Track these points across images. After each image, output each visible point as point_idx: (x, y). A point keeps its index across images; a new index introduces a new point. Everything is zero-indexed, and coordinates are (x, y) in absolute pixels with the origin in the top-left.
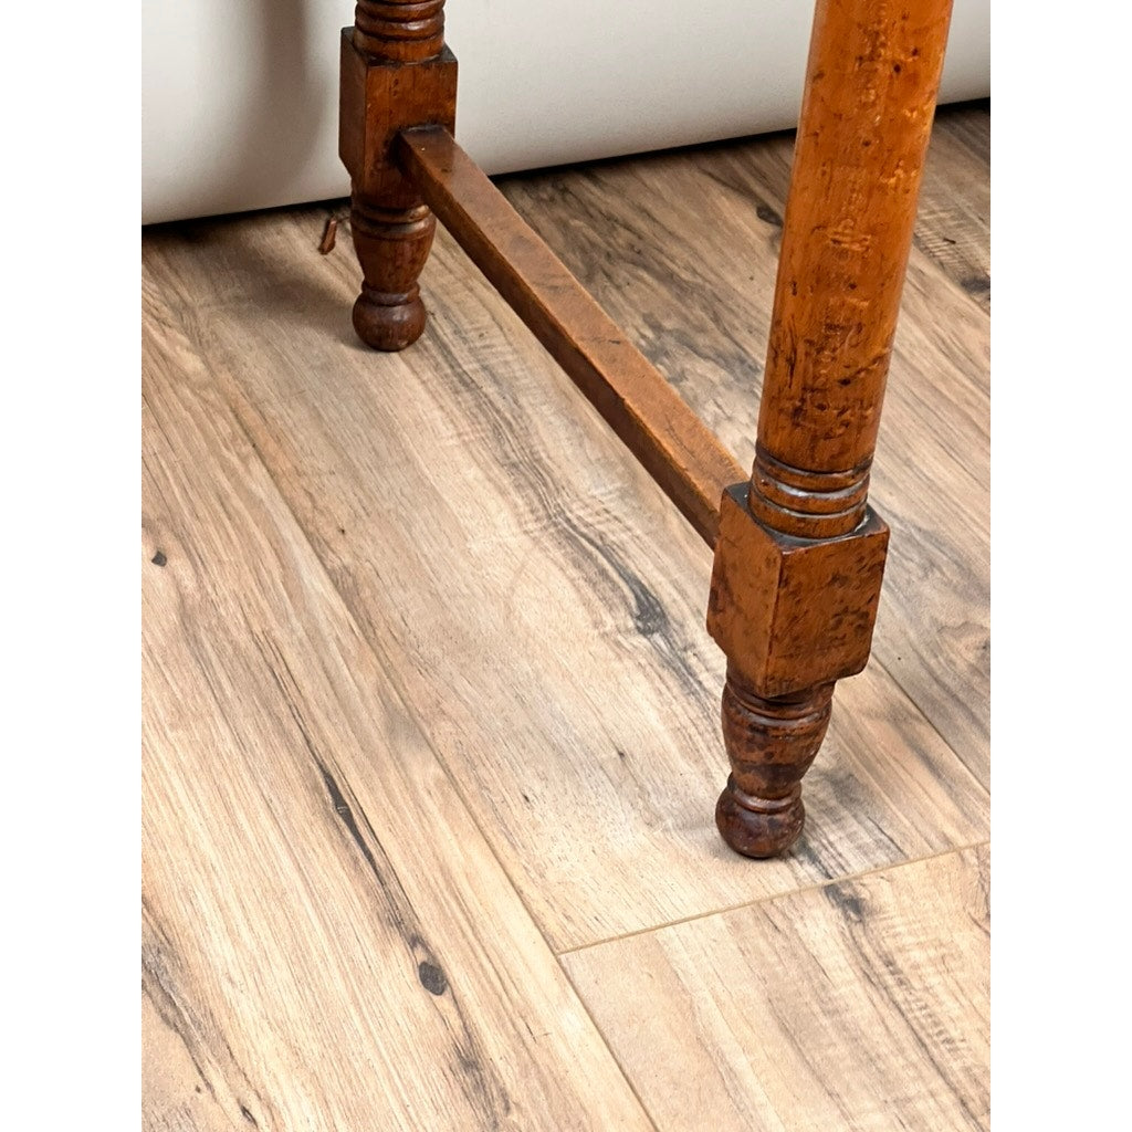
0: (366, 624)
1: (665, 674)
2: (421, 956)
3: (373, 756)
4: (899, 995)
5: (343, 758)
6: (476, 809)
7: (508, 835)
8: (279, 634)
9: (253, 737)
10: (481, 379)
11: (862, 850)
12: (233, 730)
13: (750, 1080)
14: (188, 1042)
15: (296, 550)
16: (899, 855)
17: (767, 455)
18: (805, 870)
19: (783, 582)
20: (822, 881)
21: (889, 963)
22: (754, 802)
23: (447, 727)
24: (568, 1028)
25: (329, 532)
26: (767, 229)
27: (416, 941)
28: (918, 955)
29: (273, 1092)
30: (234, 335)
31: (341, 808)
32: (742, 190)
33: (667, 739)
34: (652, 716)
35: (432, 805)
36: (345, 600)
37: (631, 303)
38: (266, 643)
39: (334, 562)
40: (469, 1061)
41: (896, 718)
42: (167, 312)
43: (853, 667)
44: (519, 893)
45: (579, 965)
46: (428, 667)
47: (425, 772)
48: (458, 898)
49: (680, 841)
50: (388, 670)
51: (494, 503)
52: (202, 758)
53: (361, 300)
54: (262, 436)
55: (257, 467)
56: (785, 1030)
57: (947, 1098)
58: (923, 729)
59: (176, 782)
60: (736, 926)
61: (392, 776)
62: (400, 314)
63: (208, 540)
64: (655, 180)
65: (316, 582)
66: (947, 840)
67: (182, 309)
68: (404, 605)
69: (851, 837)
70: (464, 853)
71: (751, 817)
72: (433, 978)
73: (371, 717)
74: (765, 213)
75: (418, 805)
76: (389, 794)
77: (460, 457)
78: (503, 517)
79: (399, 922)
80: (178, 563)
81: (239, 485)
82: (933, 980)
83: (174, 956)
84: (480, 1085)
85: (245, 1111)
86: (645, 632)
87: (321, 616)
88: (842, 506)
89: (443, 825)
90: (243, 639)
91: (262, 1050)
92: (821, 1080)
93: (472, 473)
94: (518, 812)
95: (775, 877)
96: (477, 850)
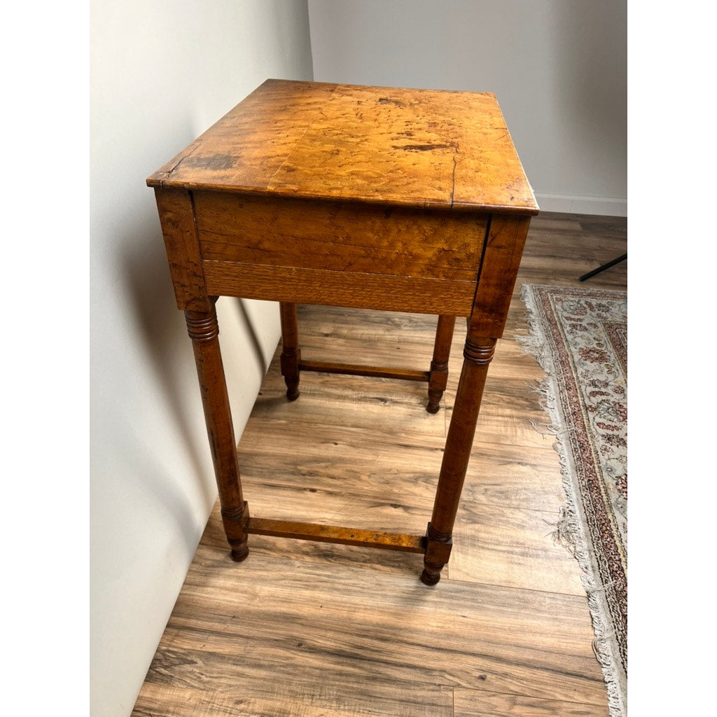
0: (366, 428)
6: (413, 433)
7: (420, 432)
8: (363, 438)
10: (313, 392)
15: (343, 428)
23: (395, 429)
25: (342, 423)
27: (437, 449)
31: (406, 446)
33: (409, 410)
35: (410, 437)
36: (359, 428)
38: (364, 440)
39: (350, 425)
46: (381, 425)
47: (403, 435)
49: (430, 417)
50: (379, 430)
51: (346, 404)
52: (387, 456)
54: (310, 421)
55: (318, 425)
61: (402, 439)
62: (296, 392)
65: (353, 429)
68: (363, 422)
71: (435, 408)
73: (387, 435)
77: (333, 403)
78: (350, 404)
79: (432, 450)
81: (321, 428)
86: (386, 402)
87: (363, 432)
89: (415, 438)
90: (362, 442)
93: (337, 403)
94: (416, 429)
95: (441, 412)
96: (422, 437)
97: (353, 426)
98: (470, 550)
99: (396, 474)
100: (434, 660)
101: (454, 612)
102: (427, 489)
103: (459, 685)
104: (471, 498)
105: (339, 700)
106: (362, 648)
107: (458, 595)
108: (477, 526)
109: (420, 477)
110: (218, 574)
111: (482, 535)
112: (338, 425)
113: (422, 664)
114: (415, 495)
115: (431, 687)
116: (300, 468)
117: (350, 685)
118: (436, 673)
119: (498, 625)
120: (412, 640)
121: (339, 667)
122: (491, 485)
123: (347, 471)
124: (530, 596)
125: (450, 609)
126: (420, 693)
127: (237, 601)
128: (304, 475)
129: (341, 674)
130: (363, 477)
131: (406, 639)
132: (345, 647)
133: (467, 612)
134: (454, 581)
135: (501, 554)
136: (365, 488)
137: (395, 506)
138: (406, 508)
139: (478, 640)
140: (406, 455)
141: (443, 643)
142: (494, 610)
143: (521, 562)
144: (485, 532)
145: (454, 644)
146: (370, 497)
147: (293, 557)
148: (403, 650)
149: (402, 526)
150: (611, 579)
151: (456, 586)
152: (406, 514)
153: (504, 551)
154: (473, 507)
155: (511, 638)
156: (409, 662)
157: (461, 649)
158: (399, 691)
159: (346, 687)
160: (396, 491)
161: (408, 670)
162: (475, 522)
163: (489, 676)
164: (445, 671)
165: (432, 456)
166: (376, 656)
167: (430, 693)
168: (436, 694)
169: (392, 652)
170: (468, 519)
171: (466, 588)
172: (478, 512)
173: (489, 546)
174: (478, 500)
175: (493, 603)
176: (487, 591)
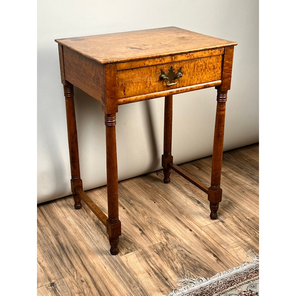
0: (175, 206)
3: (180, 216)
4: (228, 227)
5: (177, 216)
6: (190, 218)
7: (193, 220)
9: (169, 215)
10: (177, 185)
11: (222, 218)
12: (167, 215)
13: (218, 234)
14: (174, 236)
16: (226, 218)
17: (212, 184)
18: (218, 220)
19: (215, 194)
20: (220, 221)
21: (227, 226)
22: (213, 214)
23: (185, 213)
24: (203, 232)
25: (169, 199)
26: (198, 168)
27: (188, 228)
28: (229, 225)
29: (181, 239)
30: (152, 184)
31: (178, 219)
32: (195, 165)
33: (204, 212)
34: (202, 210)
35: (186, 219)
38: (167, 208)
40: (196, 235)
41: (222, 208)
42: (146, 182)
43: (221, 201)
44: (195, 224)
45: (202, 228)
46: (181, 208)
47: (184, 216)
48: (190, 225)
49: (207, 219)
50: (178, 209)
51: (182, 195)
52: (165, 217)
53: (164, 179)
54: (159, 192)
55: (159, 194)
56: (220, 231)
57: (234, 234)
58: (225, 209)
59: (164, 219)
60: (214, 224)
61: (182, 217)
62: (168, 180)
63: (158, 201)
64: (186, 165)
66: (229, 216)
67: (147, 182)
68: (177, 204)
69: (221, 217)
70: (190, 222)
71: (213, 216)
73: (178, 213)
74: (198, 167)
75: (184, 218)
77: (178, 192)
78: (183, 196)
79: (186, 227)
80: (157, 203)
81: (159, 196)
82: (231, 226)
83: (170, 231)
84: (197, 237)
86: (199, 204)
87: (170, 205)
88: (218, 188)
90: (165, 208)
91: (179, 236)
92: (223, 233)
93: (179, 193)
94: (193, 218)
95: (216, 221)
96: (191, 221)
97: (171, 202)
98: (141, 258)
99: (158, 223)
100: (79, 267)
102: (161, 234)
103: (74, 277)
104: (171, 248)
105: (44, 252)
106: (68, 248)
107: (114, 262)
108: (156, 255)
109: (165, 230)
110: (66, 207)
111: (153, 258)
112: (166, 199)
114: (153, 232)
115: (67, 270)
116: (131, 201)
117: (52, 252)
118: (73, 269)
119: (110, 277)
120: (82, 258)
121: (56, 246)
122: (187, 251)
123: (144, 212)
124: (134, 282)
125: (105, 263)
126: (62, 268)
127: (60, 215)
128: (129, 203)
129: (54, 248)
130: (146, 217)
132: (64, 244)
133: (108, 267)
134: (119, 259)
135: (148, 267)
136: (141, 219)
137: (141, 230)
138: (143, 233)
139: (98, 275)
140: (173, 222)
141: (88, 267)
142: (117, 275)
143: (151, 274)
144: (156, 259)
145: (90, 269)
146: (137, 222)
147: (89, 218)
148: (76, 258)
149: (132, 236)
152: (140, 234)
153: (151, 267)
154: (166, 250)
155: (109, 284)
156: (73, 262)
157: (90, 272)
158: (59, 263)
159: (50, 251)
160: (149, 227)
161: (69, 262)
162: (158, 254)
163: (85, 283)
164: (76, 271)
165: (182, 229)
166: (67, 253)
167: (64, 271)
168: (66, 272)
169: (72, 256)
170: (158, 251)
171: (120, 263)
172: (165, 253)
173: (149, 262)
174: (173, 250)
175: (120, 273)
176: (124, 269)
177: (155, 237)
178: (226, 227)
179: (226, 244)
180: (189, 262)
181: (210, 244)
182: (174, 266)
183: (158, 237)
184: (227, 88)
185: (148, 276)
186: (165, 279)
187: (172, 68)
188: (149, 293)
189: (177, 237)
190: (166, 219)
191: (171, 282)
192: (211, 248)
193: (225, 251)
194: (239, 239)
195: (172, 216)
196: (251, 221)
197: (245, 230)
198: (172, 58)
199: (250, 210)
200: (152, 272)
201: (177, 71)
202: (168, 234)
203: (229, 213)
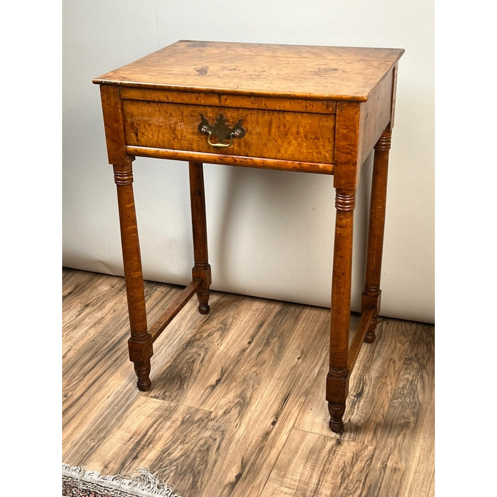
0: (316, 378)
1: (351, 403)
2: (275, 420)
3: (298, 394)
4: (331, 456)
6: (303, 407)
7: (303, 412)
8: (303, 375)
9: (285, 386)
11: (349, 437)
12: (283, 385)
13: (299, 454)
14: (239, 415)
15: (319, 365)
16: (354, 441)
18: (338, 436)
20: (339, 438)
21: (335, 451)
23: (312, 396)
24: (283, 437)
27: (277, 418)
28: (340, 453)
29: (242, 425)
31: (286, 399)
36: (318, 374)
37: (417, 350)
38: (300, 375)
39: (322, 369)
40: (267, 434)
44: (296, 419)
45: (293, 431)
47: (302, 400)
48: (288, 416)
49: (326, 424)
50: (312, 385)
52: (276, 385)
56: (310, 451)
57: (321, 469)
58: (380, 428)
59: (270, 386)
60: (319, 437)
61: (297, 398)
63: (308, 359)
65: (316, 370)
66: (364, 442)
69: (350, 435)
70: (295, 412)
72: (274, 423)
73: (303, 390)
75: (296, 403)
76: (294, 400)
79: (277, 416)
80: (300, 360)
82: (338, 456)
83: (247, 405)
84: (265, 437)
85: (237, 425)
87: (312, 374)
89: (297, 406)
90: (298, 373)
91: (246, 420)
92: (308, 458)
94: (308, 410)
95: (333, 435)
96: (297, 412)
97: (321, 371)
98: (158, 413)
99: (253, 387)
100: (90, 378)
101: (114, 393)
102: (230, 402)
103: (69, 385)
104: (210, 427)
107: (125, 398)
108: (178, 423)
109: (244, 401)
111: (168, 424)
113: (91, 373)
114: (226, 394)
115: (76, 374)
118: (82, 377)
119: (93, 412)
120: (108, 371)
122: (220, 445)
123: (265, 362)
124: (102, 434)
125: (118, 392)
126: (75, 369)
128: (267, 340)
130: (254, 369)
131: (110, 369)
133: (110, 399)
134: (136, 398)
135: (146, 429)
136: (243, 368)
137: (218, 381)
138: (213, 387)
139: (89, 400)
140: (274, 396)
141: (97, 384)
142: (104, 413)
143: (132, 440)
144: (170, 426)
145: (94, 388)
146: (233, 369)
147: (194, 331)
148: (104, 367)
149: (197, 381)
150: (84, 488)
151: (132, 399)
152: (207, 386)
153: (147, 432)
154: (199, 425)
155: (80, 417)
156: (96, 368)
157: (89, 391)
158: (82, 362)
159: (98, 344)
160: (234, 384)
161: (91, 367)
162: (183, 422)
164: (80, 381)
165: (268, 413)
166: (109, 355)
169: (106, 362)
170: (187, 420)
171: (128, 403)
172: (193, 428)
173: (155, 425)
174: (205, 431)
175: (110, 413)
176: (119, 414)
177: (216, 401)
178: (329, 452)
179: (282, 473)
180: (195, 458)
181: (262, 458)
182: (170, 450)
183: (220, 403)
184: (345, 184)
185: (127, 439)
186: (133, 456)
187: (221, 116)
188: (92, 458)
189: (241, 419)
190: (272, 388)
191: (132, 465)
192: (253, 464)
193: (264, 481)
194: (314, 480)
195: (288, 389)
196: (384, 471)
197: (349, 476)
198: (219, 98)
199: (417, 454)
200: (139, 437)
201: (234, 124)
202: (238, 408)
203: (373, 438)
